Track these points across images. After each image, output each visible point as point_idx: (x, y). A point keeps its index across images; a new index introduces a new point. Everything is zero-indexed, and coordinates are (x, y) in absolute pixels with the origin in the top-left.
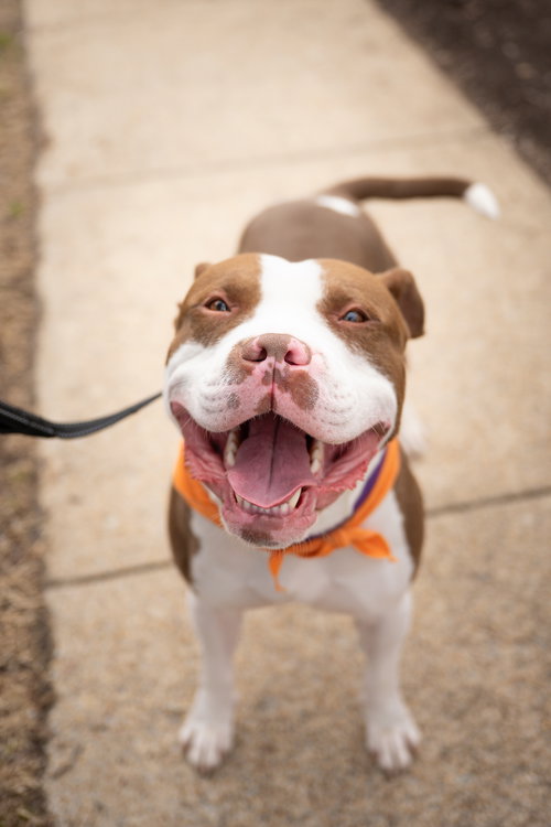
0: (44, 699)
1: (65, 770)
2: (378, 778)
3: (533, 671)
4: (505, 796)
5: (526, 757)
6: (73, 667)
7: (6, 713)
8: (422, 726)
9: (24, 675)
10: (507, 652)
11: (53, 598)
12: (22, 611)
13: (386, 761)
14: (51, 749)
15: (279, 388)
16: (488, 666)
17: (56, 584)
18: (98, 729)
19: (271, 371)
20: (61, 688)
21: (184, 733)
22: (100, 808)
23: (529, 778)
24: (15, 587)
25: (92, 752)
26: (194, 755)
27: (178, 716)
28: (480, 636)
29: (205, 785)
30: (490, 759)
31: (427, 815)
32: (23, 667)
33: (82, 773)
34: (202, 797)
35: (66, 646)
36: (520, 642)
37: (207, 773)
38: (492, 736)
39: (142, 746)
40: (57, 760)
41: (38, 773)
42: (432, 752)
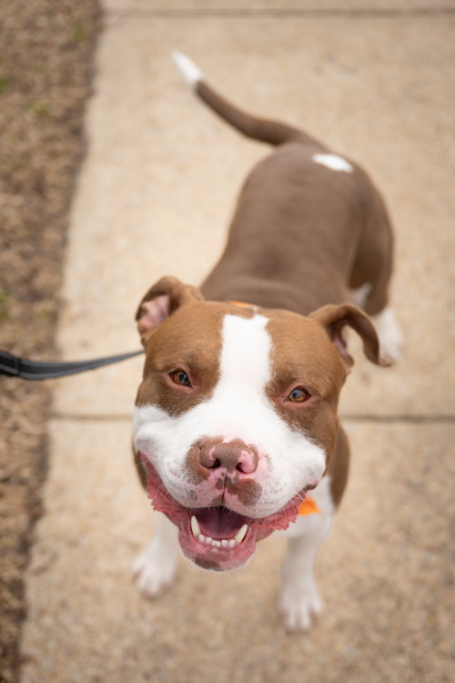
0: (35, 510)
1: (42, 570)
2: (281, 633)
3: (434, 576)
4: (379, 670)
5: (406, 644)
6: (61, 490)
7: (4, 515)
8: (327, 600)
9: (23, 489)
10: (417, 556)
11: (55, 427)
12: (28, 435)
13: (291, 622)
14: (35, 550)
15: (229, 492)
16: (396, 564)
17: (58, 416)
18: (73, 544)
19: (223, 478)
20: (50, 503)
21: (138, 563)
22: (63, 605)
23: (403, 661)
24: (25, 414)
25: (65, 560)
26: (142, 583)
27: (135, 548)
28: (397, 537)
29: (146, 607)
30: (376, 638)
31: (313, 669)
32: (22, 482)
33: (55, 575)
34: (142, 615)
35: (59, 470)
36: (432, 549)
37: (150, 598)
38: (383, 621)
39: (103, 564)
40: (38, 560)
41: (23, 567)
42: (330, 622)
